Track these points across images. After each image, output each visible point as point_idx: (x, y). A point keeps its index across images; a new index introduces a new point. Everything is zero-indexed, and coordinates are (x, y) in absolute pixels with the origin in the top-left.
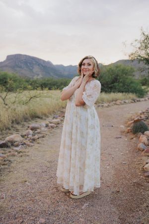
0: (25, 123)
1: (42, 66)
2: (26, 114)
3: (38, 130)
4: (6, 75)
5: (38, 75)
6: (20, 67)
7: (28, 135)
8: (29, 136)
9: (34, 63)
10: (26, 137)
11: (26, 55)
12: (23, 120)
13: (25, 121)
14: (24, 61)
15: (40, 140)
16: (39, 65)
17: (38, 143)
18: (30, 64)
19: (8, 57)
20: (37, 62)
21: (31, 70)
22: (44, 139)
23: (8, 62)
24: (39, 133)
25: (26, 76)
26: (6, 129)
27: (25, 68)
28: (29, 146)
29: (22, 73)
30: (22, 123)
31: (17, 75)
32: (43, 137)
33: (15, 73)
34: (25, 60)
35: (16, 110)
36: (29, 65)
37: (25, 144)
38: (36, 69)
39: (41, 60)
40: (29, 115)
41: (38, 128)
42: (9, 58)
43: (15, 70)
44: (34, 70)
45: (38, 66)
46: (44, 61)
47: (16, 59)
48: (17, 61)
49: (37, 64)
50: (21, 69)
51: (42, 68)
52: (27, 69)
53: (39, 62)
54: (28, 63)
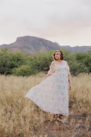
1: (49, 47)
6: (28, 48)
9: (41, 44)
11: (34, 37)
16: (45, 46)
23: (17, 44)
34: (33, 41)
36: (36, 45)
39: (48, 41)
42: (19, 39)
45: (45, 47)
46: (51, 42)
47: (25, 40)
48: (25, 42)
49: (44, 45)
50: (29, 50)
51: (49, 48)
52: (34, 50)
53: (46, 43)
54: (35, 44)
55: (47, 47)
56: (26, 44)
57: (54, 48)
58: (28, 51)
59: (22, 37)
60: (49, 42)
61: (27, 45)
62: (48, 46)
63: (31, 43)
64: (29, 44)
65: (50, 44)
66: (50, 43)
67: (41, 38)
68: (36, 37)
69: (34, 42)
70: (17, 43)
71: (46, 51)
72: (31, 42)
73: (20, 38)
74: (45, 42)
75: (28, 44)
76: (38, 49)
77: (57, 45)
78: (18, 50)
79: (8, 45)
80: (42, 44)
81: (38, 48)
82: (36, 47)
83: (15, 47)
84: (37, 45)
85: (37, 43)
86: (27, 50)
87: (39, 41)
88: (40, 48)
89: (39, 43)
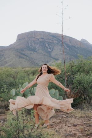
1: (68, 46)
9: (55, 42)
11: (43, 32)
14: (40, 40)
16: (62, 45)
19: (19, 36)
20: (61, 41)
21: (49, 53)
34: (43, 39)
36: (47, 45)
38: (57, 51)
39: (66, 36)
42: (21, 37)
44: (53, 54)
45: (60, 47)
47: (29, 38)
48: (29, 41)
49: (60, 44)
51: (68, 49)
52: (43, 52)
53: (63, 41)
54: (46, 43)
55: (66, 46)
56: (30, 44)
57: (77, 47)
62: (67, 44)
63: (38, 42)
64: (35, 44)
65: (70, 42)
67: (56, 34)
69: (43, 40)
73: (22, 34)
74: (61, 39)
75: (33, 45)
76: (49, 50)
77: (86, 43)
80: (57, 42)
81: (49, 48)
82: (47, 47)
84: (49, 45)
85: (48, 41)
87: (52, 37)
88: (53, 49)
89: (53, 41)
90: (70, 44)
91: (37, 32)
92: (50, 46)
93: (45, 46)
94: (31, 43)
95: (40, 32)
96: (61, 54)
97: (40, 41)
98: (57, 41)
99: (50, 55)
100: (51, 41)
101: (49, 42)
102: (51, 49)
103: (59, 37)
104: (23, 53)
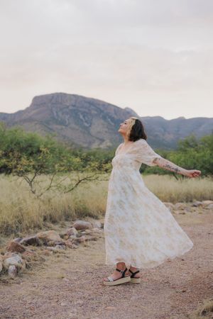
0: (66, 222)
1: (113, 119)
2: (69, 207)
3: (88, 231)
4: (32, 139)
5: (102, 140)
6: (62, 123)
7: (70, 235)
8: (72, 236)
9: (94, 112)
10: (67, 237)
11: (74, 95)
12: (64, 218)
13: (66, 220)
14: (71, 108)
15: (88, 242)
16: (104, 118)
17: (85, 246)
18: (84, 114)
19: (36, 99)
20: (102, 111)
21: (86, 128)
22: (95, 242)
23: (34, 112)
24: (88, 234)
25: (73, 144)
26: (35, 227)
27: (73, 125)
28: (70, 247)
29: (64, 137)
30: (61, 222)
31: (55, 140)
32: (94, 240)
33: (50, 136)
34: (74, 106)
35: (52, 201)
36: (81, 117)
37: (64, 244)
38: (98, 127)
39: (109, 105)
40: (73, 209)
41: (88, 228)
42: (39, 102)
43: (51, 129)
44: (94, 130)
45: (102, 121)
46: (117, 109)
47: (53, 104)
48: (54, 109)
49: (101, 116)
50: (64, 127)
51: (113, 124)
52: (77, 127)
53: (105, 111)
54: (79, 113)
55: (109, 120)
56: (55, 114)
58: (62, 129)
59: (46, 96)
60: (113, 108)
61: (57, 115)
62: (110, 117)
63: (68, 110)
64: (63, 114)
65: (116, 114)
66: (115, 110)
67: (93, 99)
68: (82, 97)
69: (75, 108)
70: (34, 110)
71: (107, 130)
72: (68, 107)
73: (42, 97)
74: (102, 109)
75: (60, 114)
76: (86, 124)
77: (132, 114)
78: (37, 126)
79: (11, 114)
80: (96, 112)
81: (86, 122)
82: (82, 120)
83: (30, 120)
84: (84, 117)
85: (83, 110)
86: (59, 127)
87: (87, 105)
88: (91, 124)
89: (89, 110)
90: (115, 117)
91: (65, 95)
92: (87, 119)
93: (79, 118)
94: (57, 112)
95: (70, 95)
96: (106, 132)
97: (71, 110)
98: (96, 110)
99: (89, 132)
100: (87, 111)
101: (85, 112)
102: (88, 123)
103: (99, 105)
104: (50, 127)
